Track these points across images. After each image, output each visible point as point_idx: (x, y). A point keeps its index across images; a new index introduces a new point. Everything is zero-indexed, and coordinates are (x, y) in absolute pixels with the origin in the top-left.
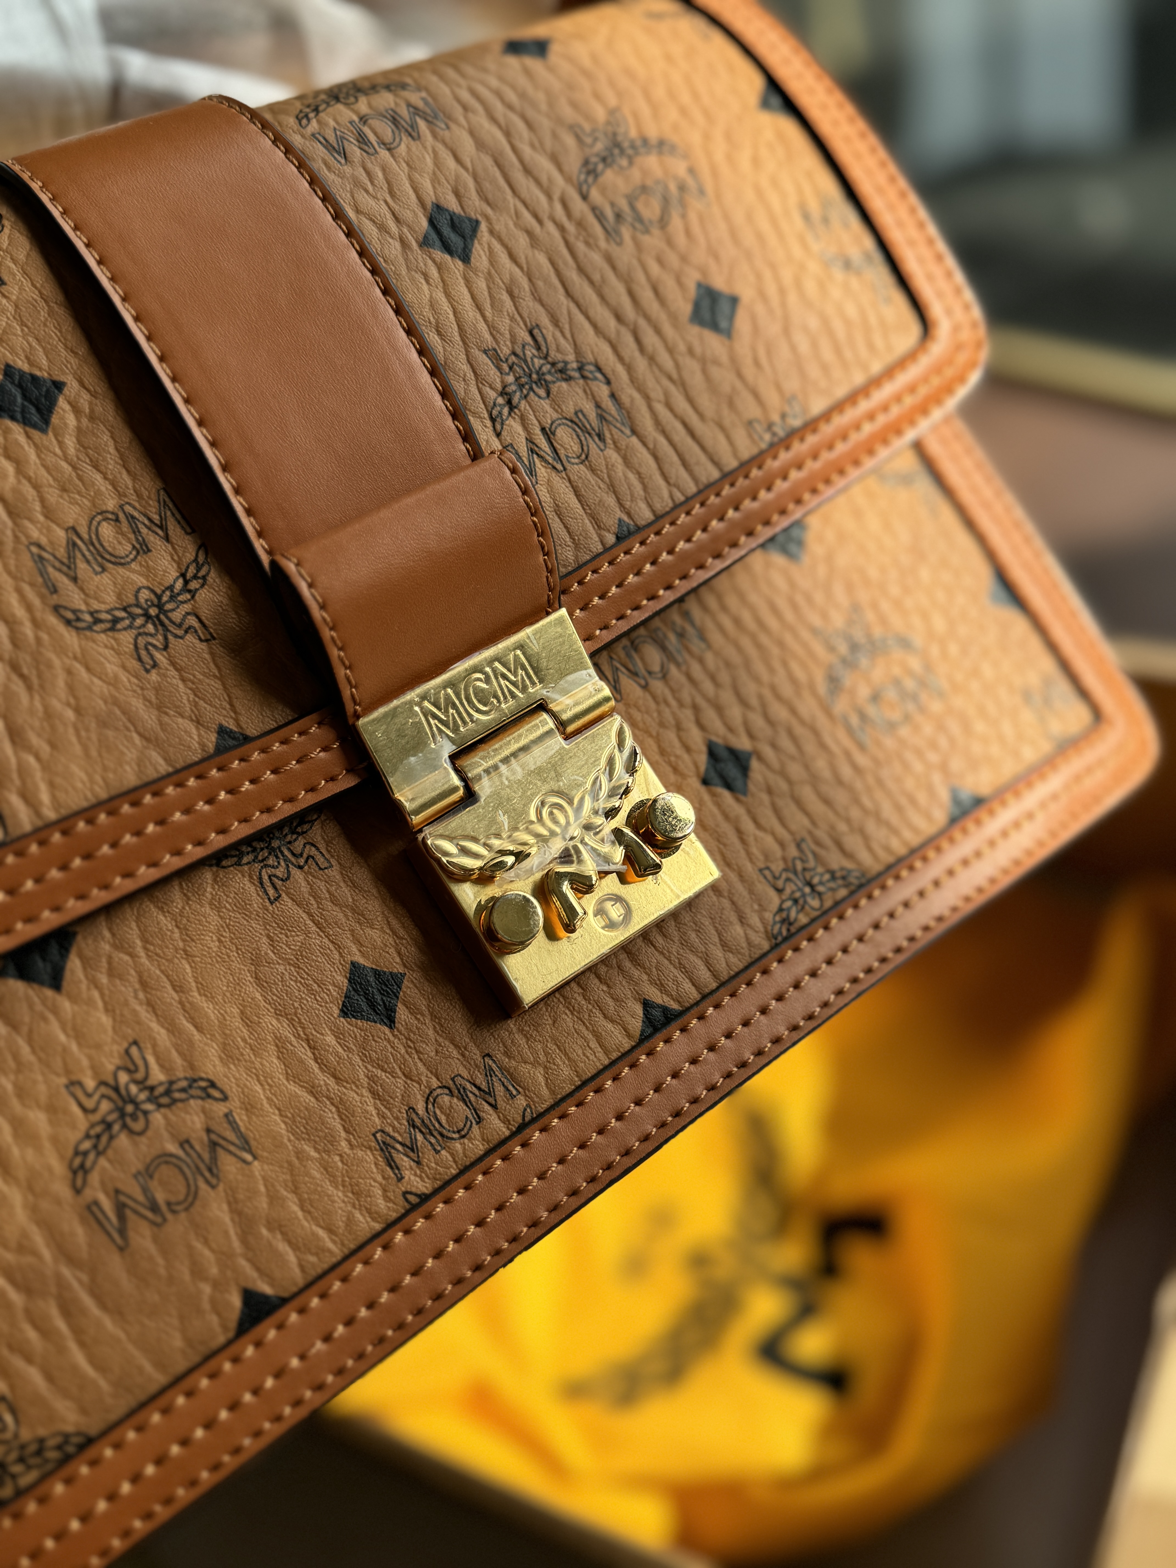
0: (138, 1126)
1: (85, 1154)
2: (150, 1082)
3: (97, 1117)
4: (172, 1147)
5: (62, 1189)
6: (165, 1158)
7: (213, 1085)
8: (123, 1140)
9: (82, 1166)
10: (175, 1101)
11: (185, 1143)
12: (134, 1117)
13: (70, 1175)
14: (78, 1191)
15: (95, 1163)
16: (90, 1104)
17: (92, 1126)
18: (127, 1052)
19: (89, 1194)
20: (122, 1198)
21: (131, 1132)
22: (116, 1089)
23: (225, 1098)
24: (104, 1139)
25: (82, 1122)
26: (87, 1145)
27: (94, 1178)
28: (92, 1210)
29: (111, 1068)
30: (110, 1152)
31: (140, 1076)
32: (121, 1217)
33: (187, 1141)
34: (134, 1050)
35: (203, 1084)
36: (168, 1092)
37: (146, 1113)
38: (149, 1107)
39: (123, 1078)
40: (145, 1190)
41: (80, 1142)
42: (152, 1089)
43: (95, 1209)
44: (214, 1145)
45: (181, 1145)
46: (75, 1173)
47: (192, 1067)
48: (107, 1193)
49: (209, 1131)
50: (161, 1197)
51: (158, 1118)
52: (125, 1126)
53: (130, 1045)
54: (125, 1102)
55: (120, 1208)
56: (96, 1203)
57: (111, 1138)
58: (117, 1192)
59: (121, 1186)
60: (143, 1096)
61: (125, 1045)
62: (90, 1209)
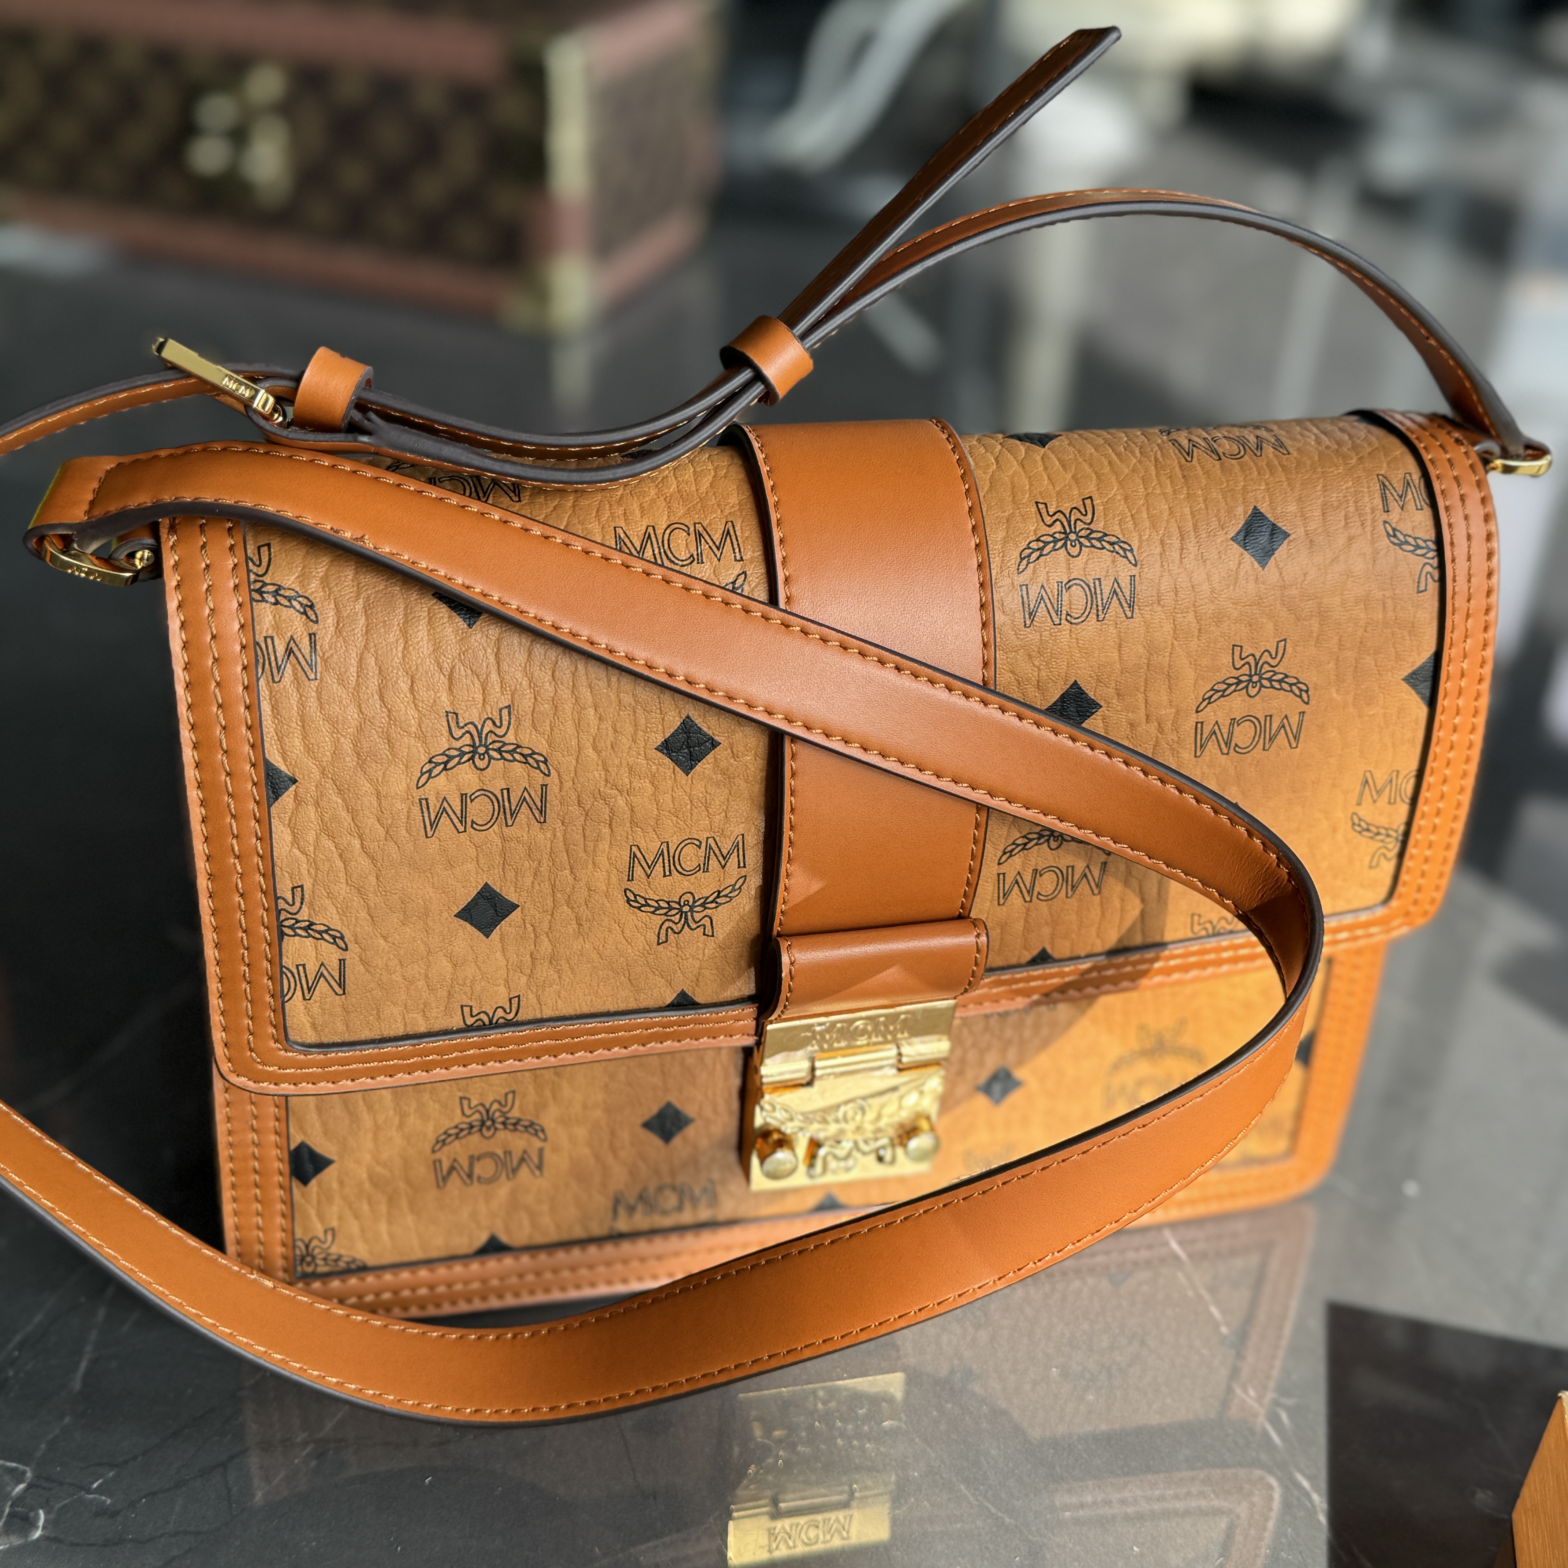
0: (488, 1134)
1: (450, 1135)
2: (509, 1115)
3: (467, 1120)
4: (500, 1152)
6: (492, 1155)
7: (543, 1131)
8: (475, 1138)
9: (444, 1141)
10: (516, 1130)
11: (508, 1153)
12: (488, 1129)
13: (434, 1142)
14: (433, 1151)
15: (452, 1142)
16: (468, 1112)
17: (462, 1123)
18: (506, 1095)
19: (438, 1155)
20: (456, 1165)
21: (482, 1136)
22: (488, 1111)
23: (545, 1140)
24: (465, 1133)
26: (453, 1131)
27: (446, 1149)
28: (436, 1164)
29: (491, 1099)
30: (464, 1141)
31: (505, 1110)
32: (450, 1172)
33: (510, 1153)
34: (510, 1096)
35: (537, 1128)
36: (515, 1124)
37: (496, 1129)
39: (496, 1106)
40: (471, 1165)
41: (451, 1128)
42: (507, 1118)
43: (438, 1164)
44: (522, 1160)
45: (505, 1153)
46: (437, 1142)
47: (537, 1116)
49: (525, 1152)
50: (478, 1170)
51: (501, 1135)
53: (510, 1092)
54: (488, 1118)
55: (452, 1169)
56: (440, 1161)
57: (469, 1133)
58: (455, 1160)
59: (460, 1159)
60: (500, 1120)
61: (507, 1090)
62: (434, 1162)
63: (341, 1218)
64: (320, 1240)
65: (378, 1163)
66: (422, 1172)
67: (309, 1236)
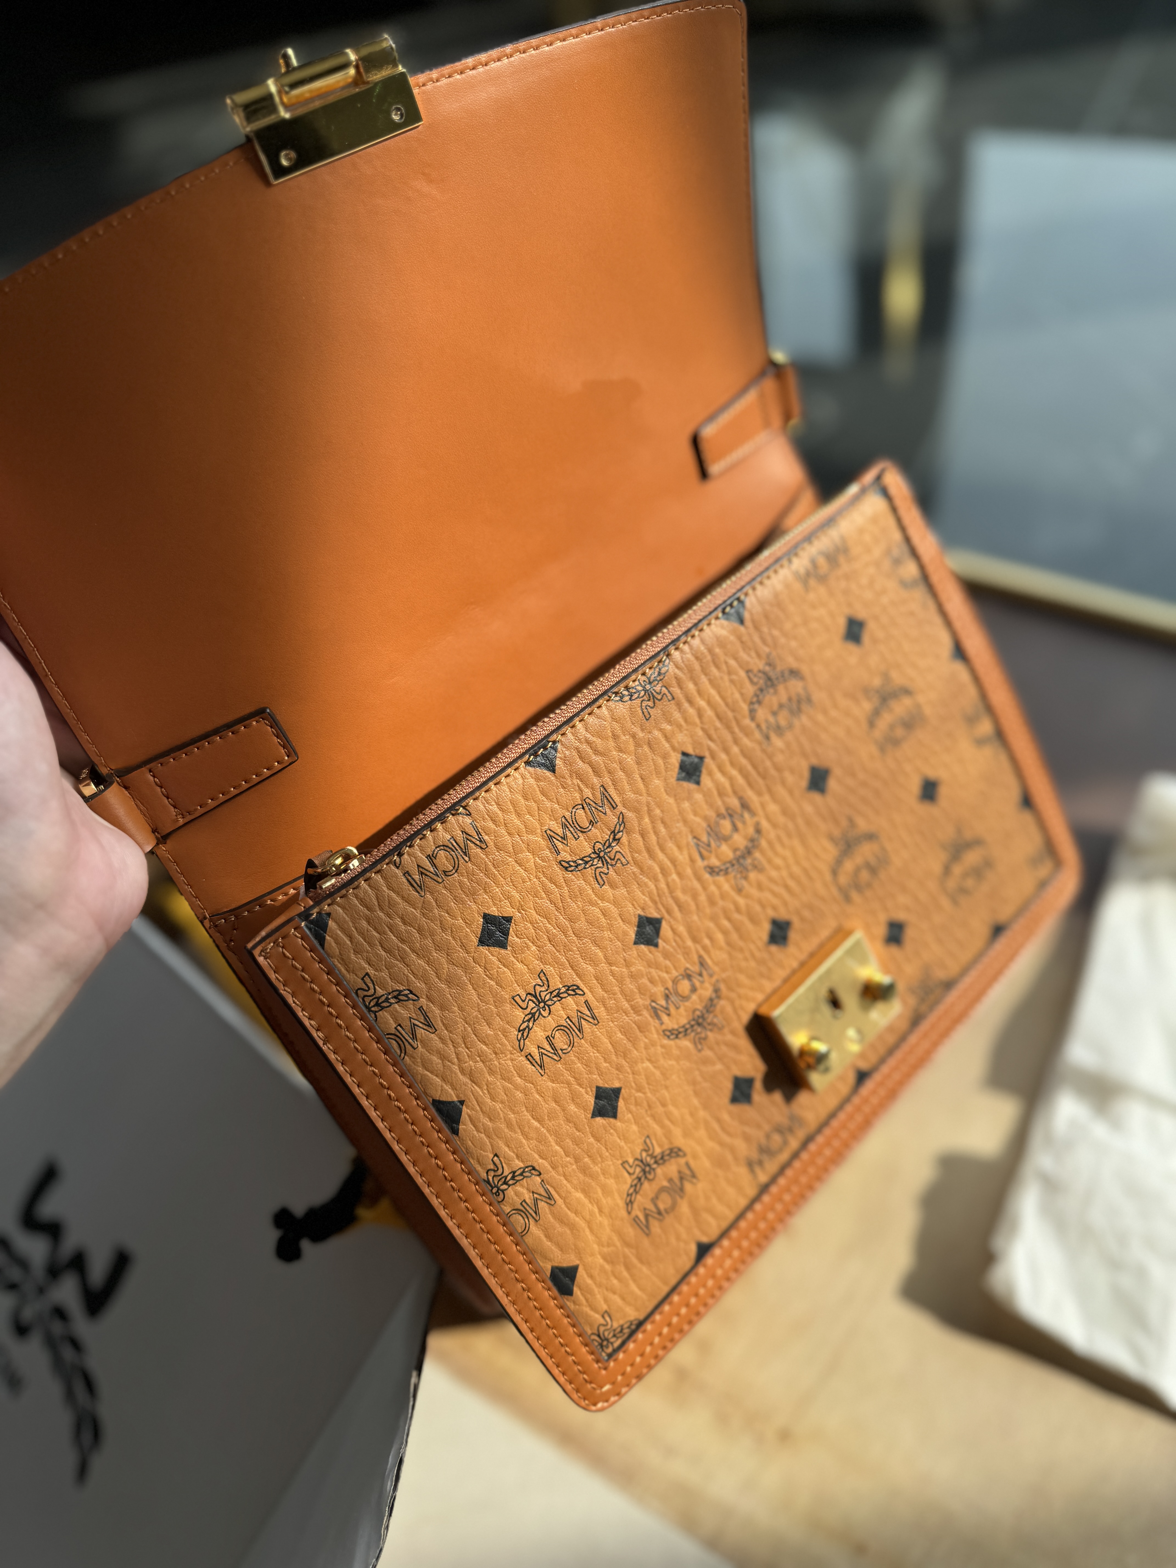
0: (651, 1177)
1: (631, 1195)
2: (655, 1154)
3: (635, 1176)
4: (665, 1183)
5: (623, 1213)
6: (663, 1189)
7: (680, 1150)
8: (646, 1185)
9: (630, 1201)
10: (665, 1161)
11: (670, 1180)
12: (650, 1173)
14: (629, 1213)
15: (635, 1198)
16: (631, 1170)
17: (633, 1181)
18: (645, 1142)
19: (634, 1214)
20: (647, 1212)
21: (649, 1180)
22: (642, 1161)
23: (685, 1155)
24: (638, 1186)
25: (629, 1180)
26: (631, 1191)
27: (635, 1206)
28: (636, 1220)
30: (641, 1192)
31: (651, 1152)
32: (647, 1221)
33: (672, 1179)
34: (648, 1141)
35: (676, 1150)
36: (662, 1158)
37: (654, 1169)
38: (655, 1166)
39: (644, 1155)
40: (656, 1206)
41: (629, 1189)
42: (655, 1157)
43: (637, 1219)
44: (681, 1179)
46: (628, 1204)
47: (671, 1143)
48: (640, 1210)
49: (679, 1172)
50: (662, 1206)
51: (659, 1171)
52: (646, 1178)
53: (646, 1138)
54: (645, 1166)
55: (647, 1216)
56: (637, 1217)
57: (641, 1184)
58: (645, 1209)
59: (646, 1206)
60: (652, 1161)
61: (644, 1139)
62: (634, 1220)
63: (606, 1300)
64: (604, 1325)
65: (603, 1246)
66: (630, 1232)
67: (596, 1327)
